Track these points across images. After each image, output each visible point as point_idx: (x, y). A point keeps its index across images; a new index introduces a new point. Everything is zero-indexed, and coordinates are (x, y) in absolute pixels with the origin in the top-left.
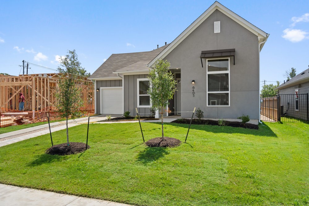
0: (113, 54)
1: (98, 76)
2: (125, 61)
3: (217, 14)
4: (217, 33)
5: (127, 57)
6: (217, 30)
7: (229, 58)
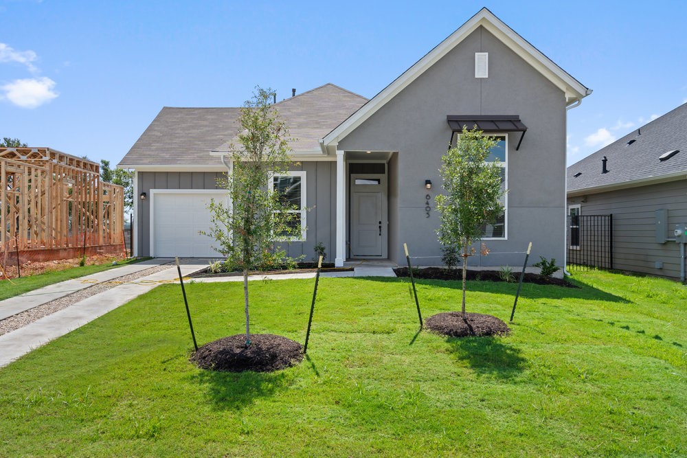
0: (165, 108)
1: (145, 161)
2: (206, 126)
3: (481, 36)
4: (481, 79)
5: (209, 117)
6: (482, 71)
7: (506, 136)
